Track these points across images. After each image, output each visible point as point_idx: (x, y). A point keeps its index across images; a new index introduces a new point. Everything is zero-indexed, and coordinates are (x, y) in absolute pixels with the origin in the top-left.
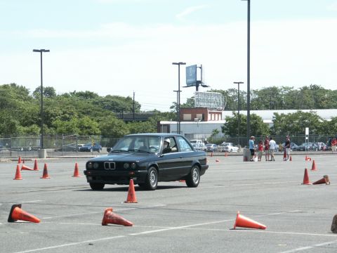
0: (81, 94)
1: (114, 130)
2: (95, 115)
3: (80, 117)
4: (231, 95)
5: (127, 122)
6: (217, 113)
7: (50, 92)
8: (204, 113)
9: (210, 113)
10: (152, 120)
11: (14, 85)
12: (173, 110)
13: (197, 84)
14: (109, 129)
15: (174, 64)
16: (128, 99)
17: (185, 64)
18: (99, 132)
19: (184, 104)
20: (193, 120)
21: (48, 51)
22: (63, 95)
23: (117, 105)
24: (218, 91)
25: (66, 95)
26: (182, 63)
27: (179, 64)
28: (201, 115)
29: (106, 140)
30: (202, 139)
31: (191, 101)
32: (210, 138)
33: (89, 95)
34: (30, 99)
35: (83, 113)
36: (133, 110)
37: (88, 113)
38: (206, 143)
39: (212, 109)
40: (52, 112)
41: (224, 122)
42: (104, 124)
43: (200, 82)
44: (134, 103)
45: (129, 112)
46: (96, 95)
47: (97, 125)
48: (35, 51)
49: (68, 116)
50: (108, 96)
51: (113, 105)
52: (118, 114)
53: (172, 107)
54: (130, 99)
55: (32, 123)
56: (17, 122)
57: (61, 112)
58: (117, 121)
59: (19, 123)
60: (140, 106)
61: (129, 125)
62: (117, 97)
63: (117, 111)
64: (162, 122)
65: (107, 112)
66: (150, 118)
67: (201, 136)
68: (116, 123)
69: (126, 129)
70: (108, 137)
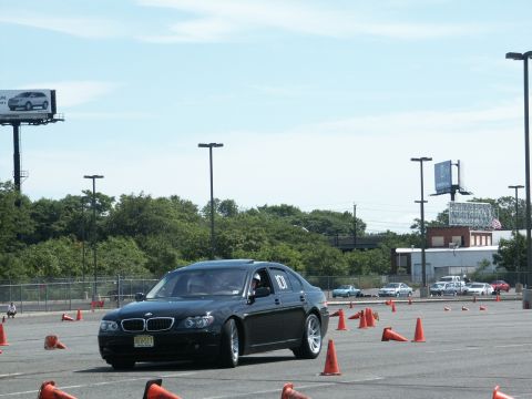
0: (274, 209)
1: (324, 263)
2: (296, 242)
3: (272, 244)
4: (506, 206)
5: (344, 251)
6: (484, 234)
7: (228, 207)
8: (463, 235)
9: (473, 234)
10: (384, 246)
11: (175, 198)
12: (415, 230)
13: (453, 190)
14: (317, 261)
15: (413, 160)
16: (347, 215)
17: (430, 159)
18: (301, 266)
19: (433, 222)
20: (446, 246)
21: (221, 145)
22: (248, 212)
23: (330, 224)
24: (485, 201)
25: (252, 212)
26: (426, 159)
27: (421, 160)
28: (459, 238)
29: (313, 278)
30: (461, 275)
31: (443, 216)
32: (475, 274)
33: (285, 211)
34: (198, 218)
35: (278, 239)
36: (354, 232)
37: (284, 238)
38: (466, 280)
39: (476, 228)
40: (230, 237)
41: (496, 248)
42: (310, 254)
43: (457, 187)
44: (355, 221)
45: (347, 236)
46: (298, 210)
47: (299, 255)
48: (201, 145)
49: (254, 243)
50: (316, 212)
51: (323, 224)
52: (332, 238)
53: (413, 227)
54: (350, 215)
55: (201, 255)
56: (177, 253)
57: (243, 237)
58: (329, 250)
59: (180, 255)
60: (364, 226)
61: (348, 255)
62: (328, 213)
63: (330, 234)
64: (398, 250)
65: (314, 235)
66: (380, 244)
67: (459, 270)
68: (328, 252)
69: (343, 262)
70: (316, 274)
